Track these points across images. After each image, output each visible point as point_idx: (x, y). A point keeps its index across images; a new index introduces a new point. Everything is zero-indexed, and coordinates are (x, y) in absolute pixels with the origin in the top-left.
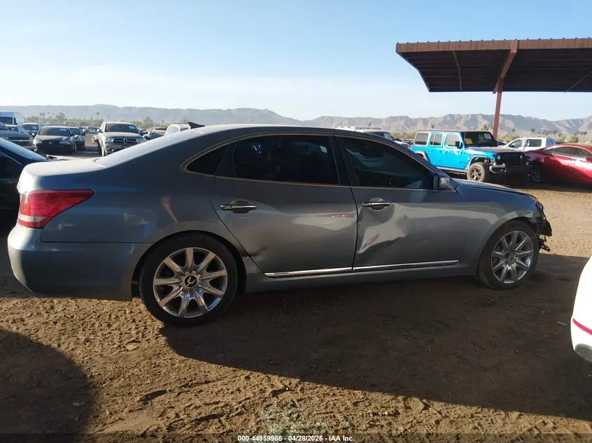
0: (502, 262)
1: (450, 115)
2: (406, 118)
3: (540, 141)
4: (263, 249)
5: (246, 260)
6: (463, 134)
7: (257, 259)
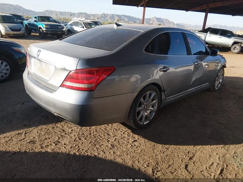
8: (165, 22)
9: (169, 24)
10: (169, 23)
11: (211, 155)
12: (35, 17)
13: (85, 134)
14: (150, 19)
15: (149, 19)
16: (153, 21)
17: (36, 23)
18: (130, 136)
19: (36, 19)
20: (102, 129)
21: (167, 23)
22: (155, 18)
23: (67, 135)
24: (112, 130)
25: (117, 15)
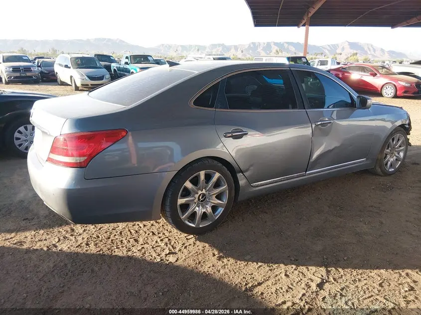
0: (388, 156)
1: (252, 43)
2: (223, 45)
3: (327, 61)
4: (252, 166)
5: (240, 175)
6: (289, 59)
7: (247, 174)
8: (366, 48)
9: (373, 53)
10: (374, 50)
11: (293, 288)
12: (127, 58)
13: (100, 237)
14: (338, 45)
15: (334, 45)
16: (343, 49)
17: (127, 66)
18: (169, 245)
19: (127, 60)
20: (132, 231)
21: (370, 50)
22: (347, 43)
23: (73, 238)
24: (147, 234)
25: (276, 44)
